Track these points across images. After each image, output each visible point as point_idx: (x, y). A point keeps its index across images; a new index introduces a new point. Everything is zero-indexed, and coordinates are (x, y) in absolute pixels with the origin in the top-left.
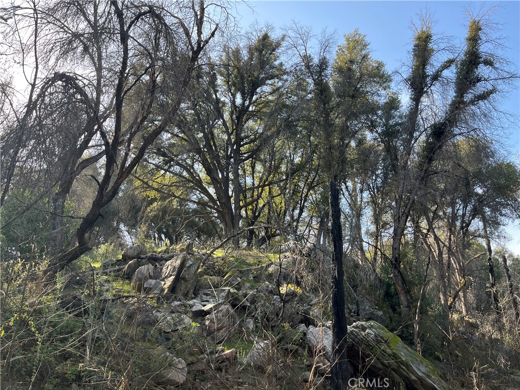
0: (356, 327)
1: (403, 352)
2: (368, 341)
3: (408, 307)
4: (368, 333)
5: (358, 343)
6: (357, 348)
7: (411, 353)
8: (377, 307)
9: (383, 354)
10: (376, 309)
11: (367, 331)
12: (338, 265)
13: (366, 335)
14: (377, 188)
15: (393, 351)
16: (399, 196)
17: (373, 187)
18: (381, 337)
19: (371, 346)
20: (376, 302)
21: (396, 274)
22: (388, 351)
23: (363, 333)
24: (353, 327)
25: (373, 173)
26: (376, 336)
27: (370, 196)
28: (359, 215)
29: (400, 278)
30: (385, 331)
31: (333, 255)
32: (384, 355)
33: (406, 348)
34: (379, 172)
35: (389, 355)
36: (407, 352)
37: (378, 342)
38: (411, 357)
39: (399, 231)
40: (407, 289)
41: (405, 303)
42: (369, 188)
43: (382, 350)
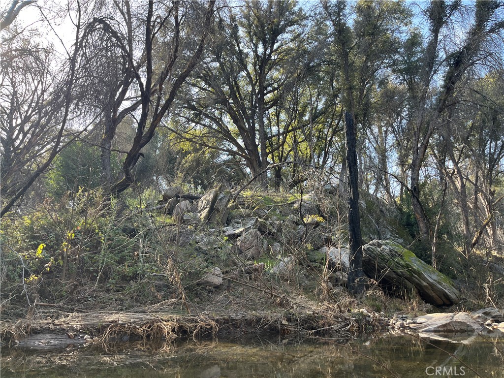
0: (373, 245)
1: (416, 264)
2: (383, 255)
4: (383, 249)
5: (374, 258)
6: (373, 262)
7: (424, 264)
8: (398, 236)
9: (396, 265)
10: (396, 237)
11: (383, 247)
12: (353, 187)
13: (381, 251)
14: (402, 130)
15: (406, 262)
16: (417, 128)
17: (398, 130)
18: (396, 252)
19: (386, 259)
20: (397, 231)
21: (416, 203)
22: (402, 262)
23: (379, 249)
24: (370, 245)
25: (399, 114)
26: (390, 251)
29: (419, 206)
30: (400, 248)
31: (349, 180)
32: (398, 266)
33: (419, 261)
34: (405, 114)
35: (403, 266)
36: (420, 264)
37: (393, 256)
38: (424, 268)
39: (418, 162)
40: (425, 214)
42: (394, 131)
43: (396, 262)
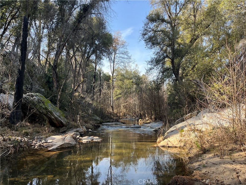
0: (29, 95)
1: (50, 106)
2: (34, 102)
3: (57, 88)
4: (34, 98)
5: (28, 103)
6: (27, 105)
7: (54, 107)
8: (42, 87)
9: (40, 108)
11: (34, 97)
13: (33, 99)
14: (52, 29)
15: (46, 106)
16: (62, 35)
17: (50, 28)
18: (41, 101)
19: (35, 104)
20: (42, 85)
21: (54, 73)
22: (43, 106)
23: (32, 98)
24: (27, 95)
25: (51, 20)
26: (38, 100)
27: (48, 32)
28: (40, 41)
29: (55, 75)
30: (44, 98)
31: (20, 58)
32: (41, 108)
33: (52, 106)
34: (55, 21)
35: (43, 108)
36: (52, 107)
37: (39, 102)
38: (54, 109)
39: (59, 53)
40: (58, 80)
41: (56, 86)
42: (48, 28)
43: (41, 106)
